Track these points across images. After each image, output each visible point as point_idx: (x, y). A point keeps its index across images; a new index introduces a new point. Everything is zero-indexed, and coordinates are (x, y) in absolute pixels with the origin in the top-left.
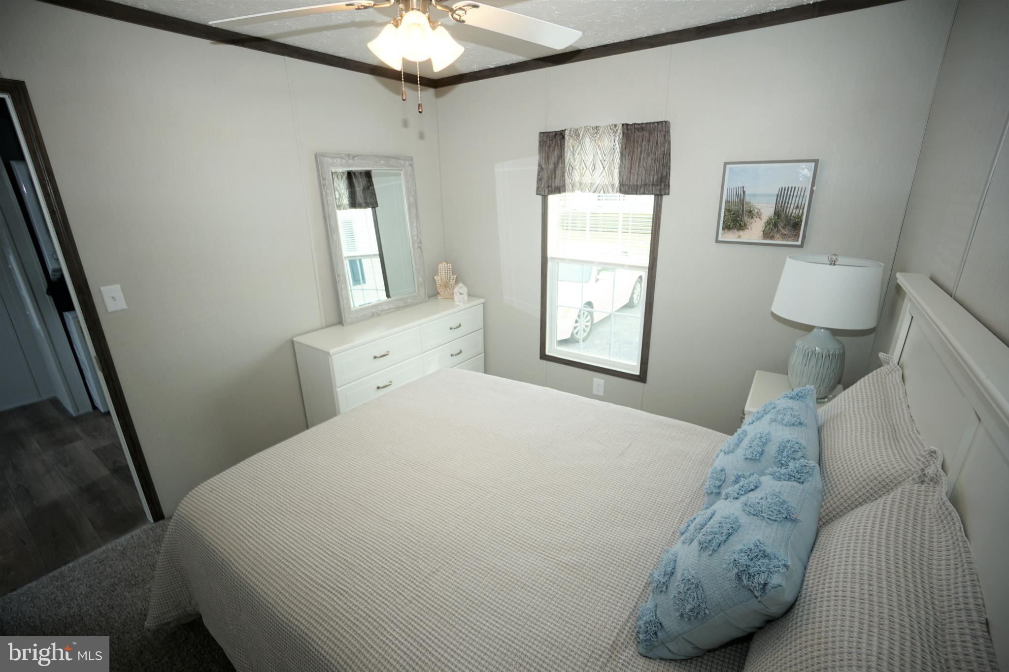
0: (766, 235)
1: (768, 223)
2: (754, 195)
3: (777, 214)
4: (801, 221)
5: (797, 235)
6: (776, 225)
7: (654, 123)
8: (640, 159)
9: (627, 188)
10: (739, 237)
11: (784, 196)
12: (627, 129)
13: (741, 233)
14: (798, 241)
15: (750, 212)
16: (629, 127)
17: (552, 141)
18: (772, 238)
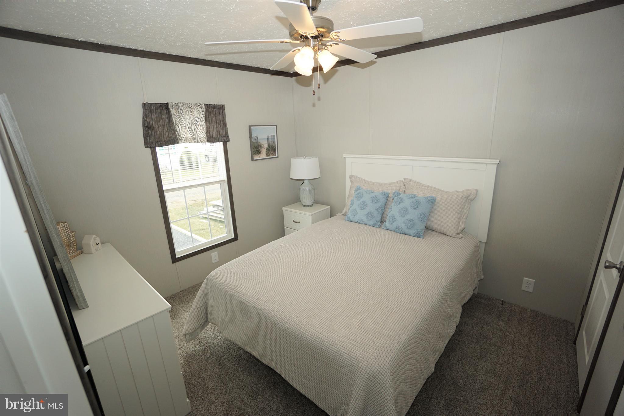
0: (268, 155)
1: (267, 150)
2: (261, 139)
3: (269, 146)
4: (275, 148)
5: (275, 153)
6: (269, 151)
7: (220, 105)
8: (216, 123)
9: (210, 139)
10: (259, 157)
11: (269, 138)
12: (207, 107)
13: (260, 155)
14: (276, 155)
15: (261, 146)
16: (208, 106)
17: (158, 109)
18: (269, 156)
